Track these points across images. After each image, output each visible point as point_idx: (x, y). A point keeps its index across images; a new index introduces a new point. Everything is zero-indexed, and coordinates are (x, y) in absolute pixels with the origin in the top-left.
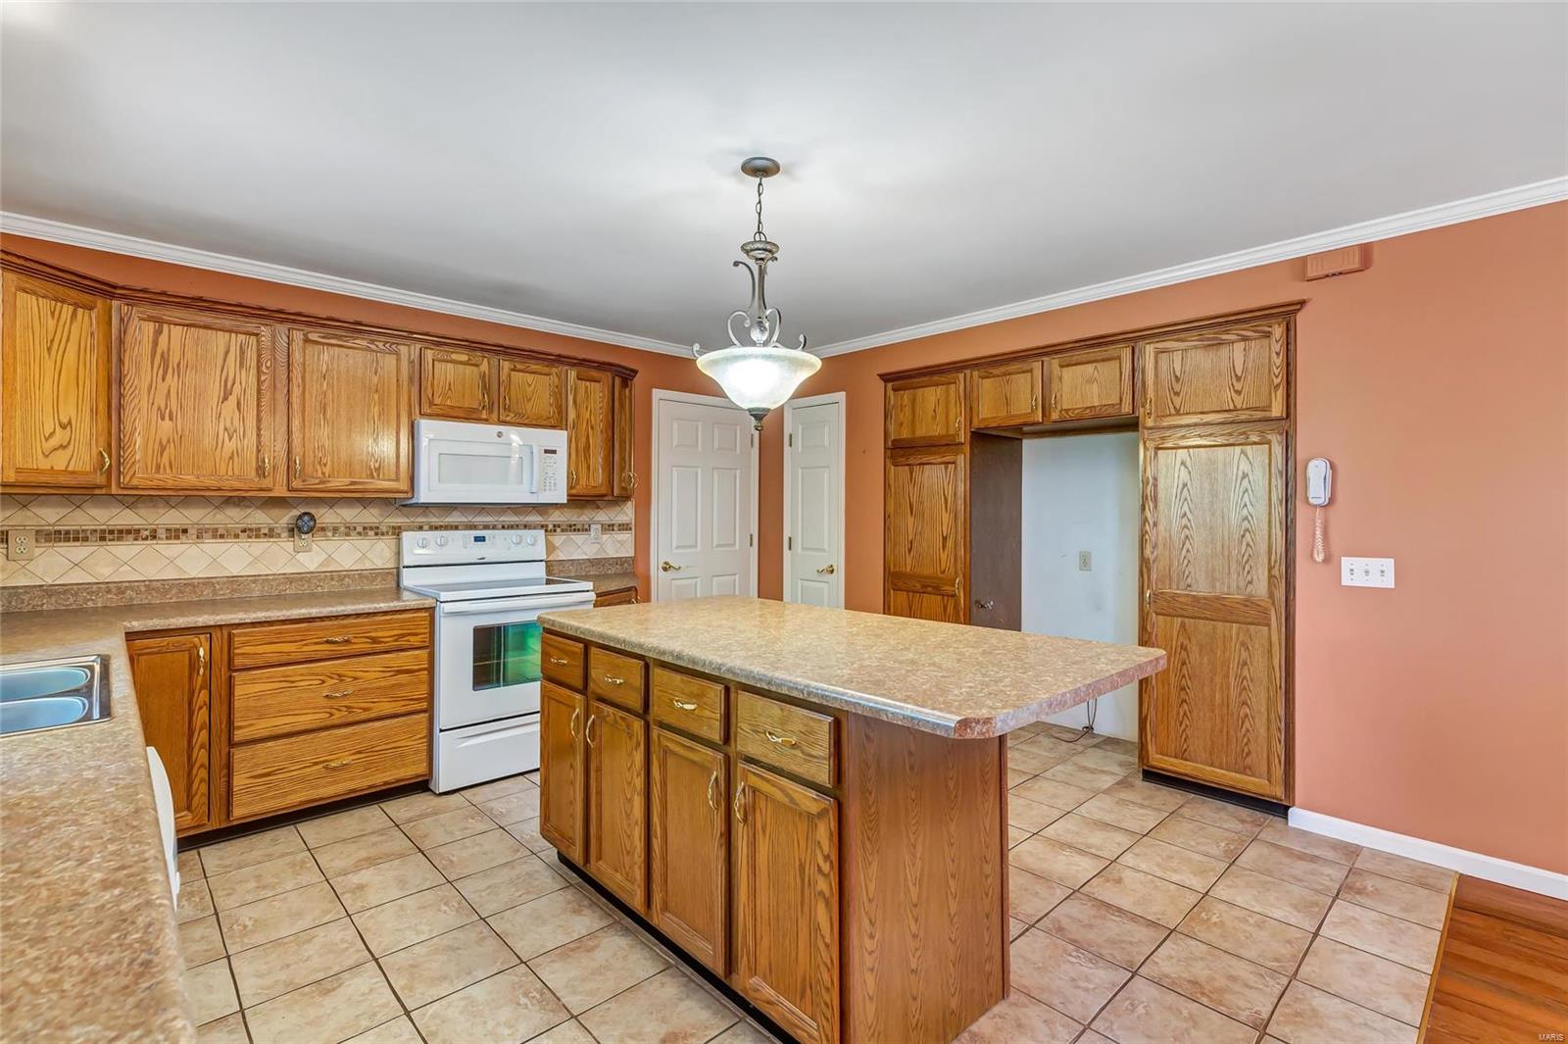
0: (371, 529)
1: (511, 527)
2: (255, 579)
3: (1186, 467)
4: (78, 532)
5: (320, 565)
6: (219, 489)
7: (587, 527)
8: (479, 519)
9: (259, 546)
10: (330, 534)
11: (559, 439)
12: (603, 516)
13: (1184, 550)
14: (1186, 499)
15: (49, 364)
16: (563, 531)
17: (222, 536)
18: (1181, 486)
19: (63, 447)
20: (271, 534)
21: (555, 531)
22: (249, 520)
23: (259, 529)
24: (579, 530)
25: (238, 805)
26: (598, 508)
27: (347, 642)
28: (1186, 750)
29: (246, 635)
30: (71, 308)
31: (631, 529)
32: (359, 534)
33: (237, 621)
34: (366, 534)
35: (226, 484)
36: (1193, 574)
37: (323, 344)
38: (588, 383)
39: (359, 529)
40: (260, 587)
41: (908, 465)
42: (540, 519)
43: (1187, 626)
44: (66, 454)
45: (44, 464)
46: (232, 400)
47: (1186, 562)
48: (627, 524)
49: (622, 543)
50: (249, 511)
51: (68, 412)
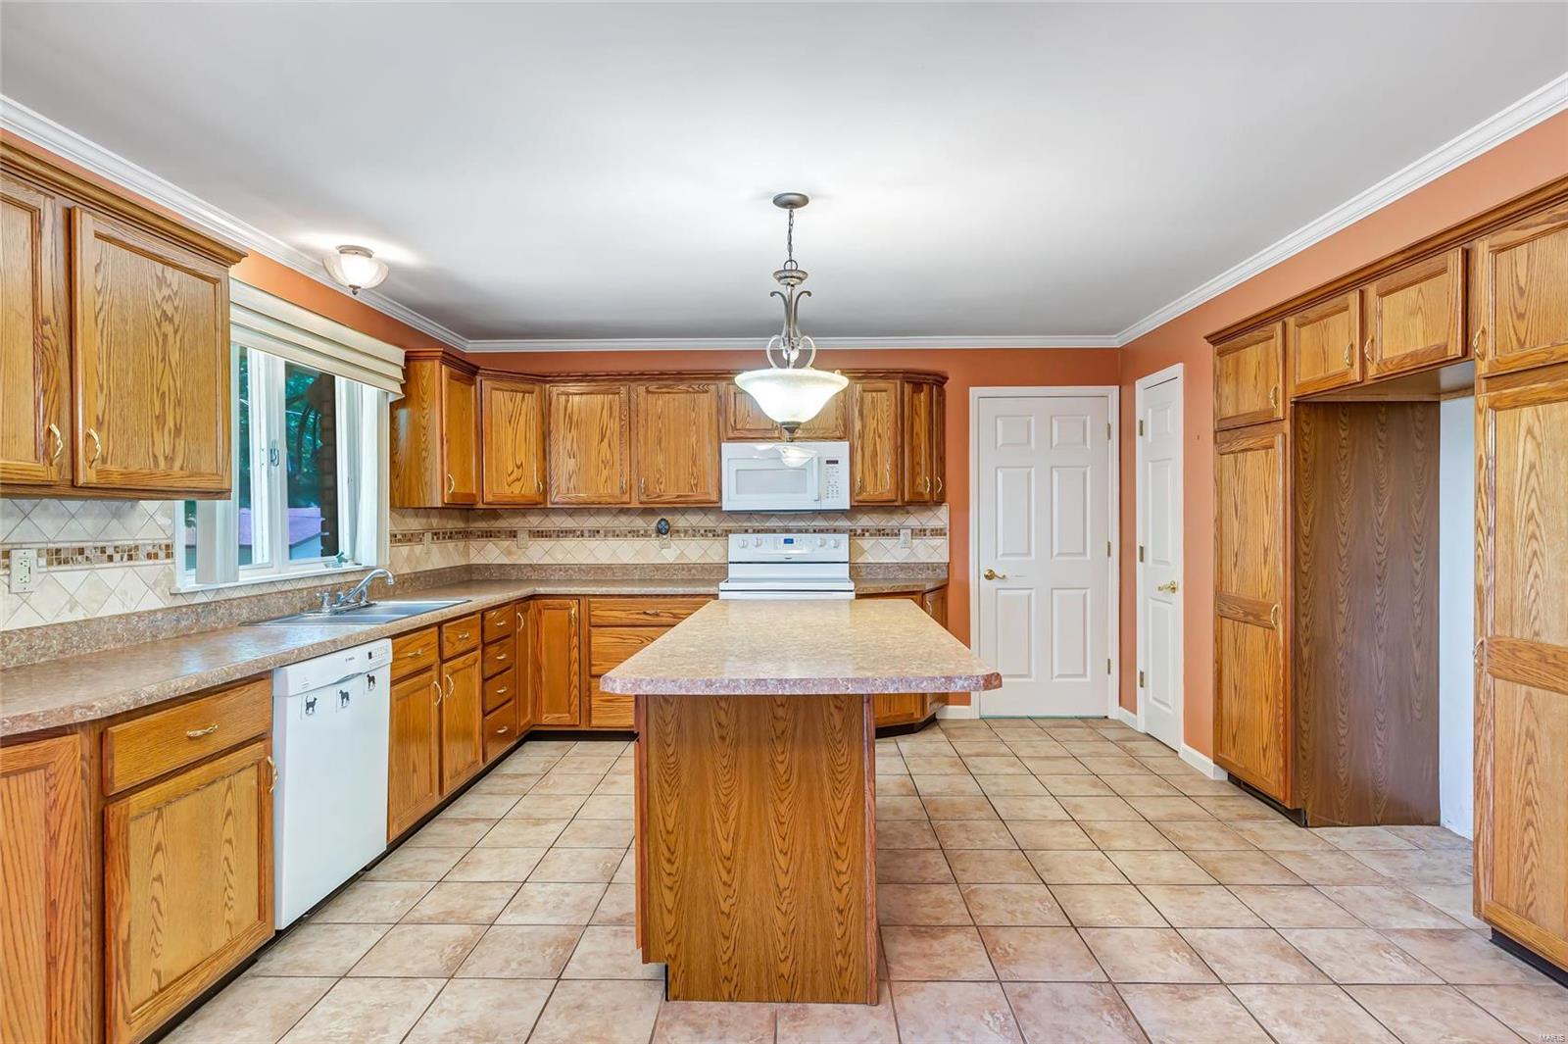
0: (710, 531)
1: (821, 531)
2: (636, 566)
3: (1534, 438)
4: (546, 532)
5: (677, 558)
6: (600, 503)
7: (896, 531)
8: (792, 524)
9: (639, 543)
10: (682, 535)
11: (841, 450)
12: (914, 520)
13: (1531, 576)
14: (1533, 490)
15: (510, 430)
16: (871, 535)
17: (618, 536)
18: (1527, 469)
19: (518, 480)
20: (646, 535)
21: (864, 535)
22: (633, 525)
23: (638, 531)
24: (888, 535)
25: (595, 718)
26: (908, 513)
27: (657, 615)
28: (1532, 904)
29: (600, 603)
30: (522, 394)
31: (945, 535)
32: (702, 535)
33: (591, 593)
34: (707, 536)
35: (603, 500)
36: (1541, 615)
37: (658, 393)
38: (874, 394)
39: (702, 532)
40: (638, 573)
41: (1232, 452)
42: (850, 524)
43: (1534, 699)
44: (520, 484)
45: (507, 490)
46: (606, 440)
47: (1533, 594)
48: (941, 530)
49: (935, 549)
50: (633, 517)
51: (521, 458)
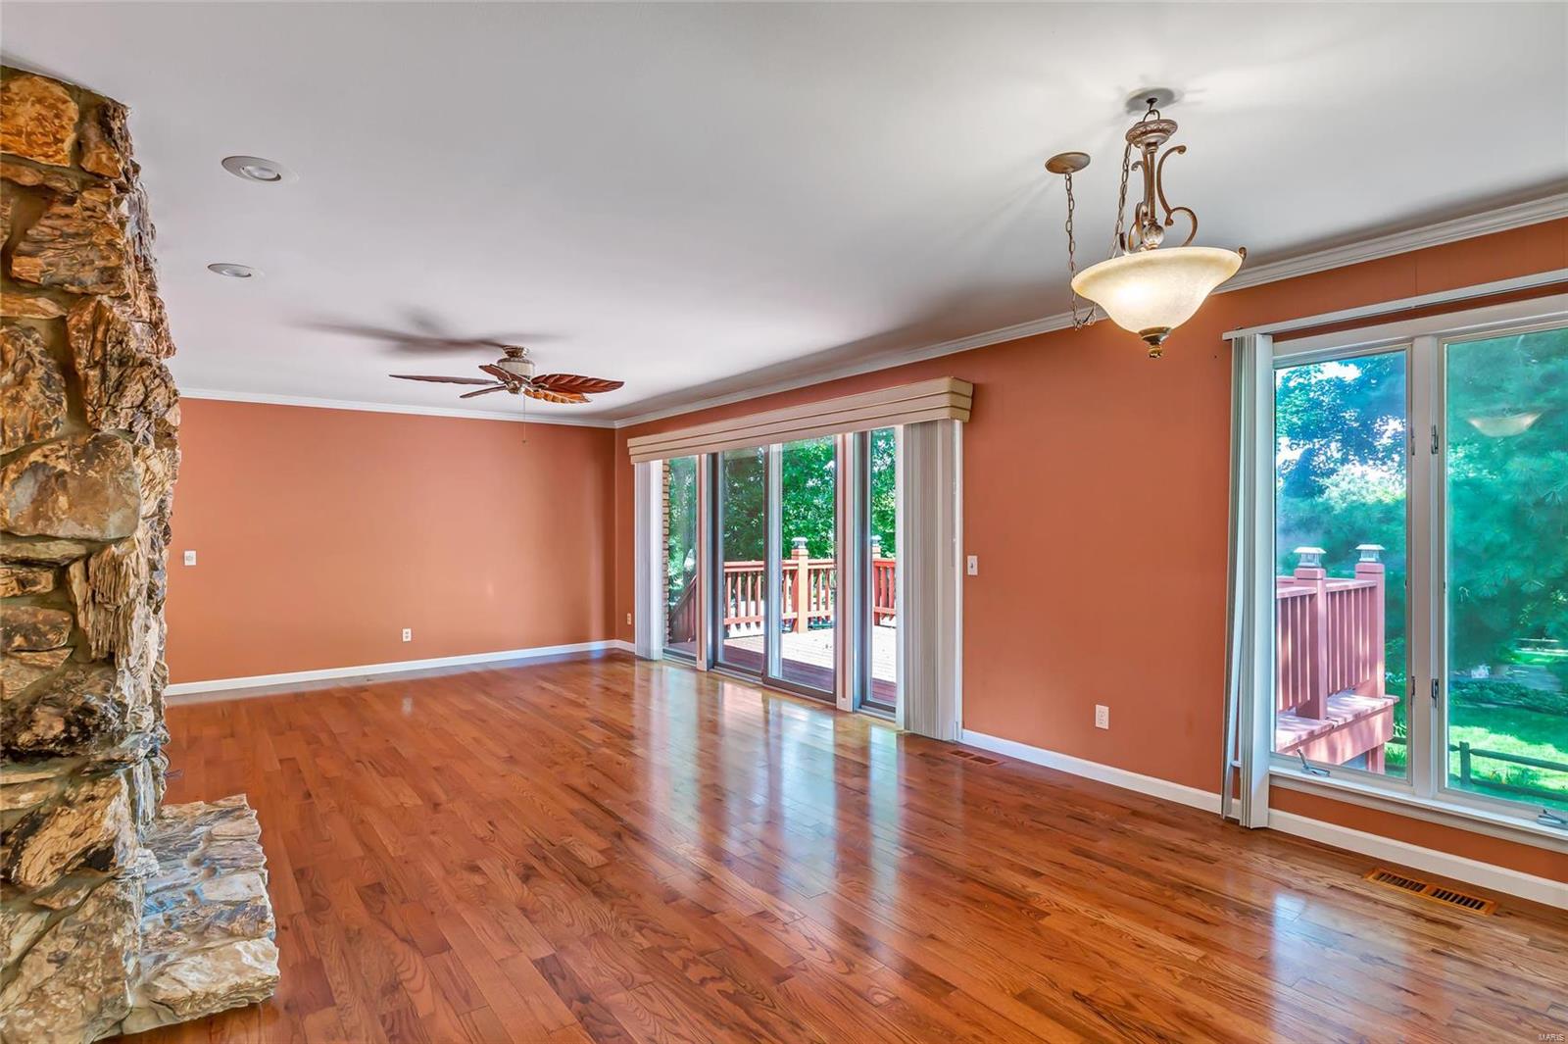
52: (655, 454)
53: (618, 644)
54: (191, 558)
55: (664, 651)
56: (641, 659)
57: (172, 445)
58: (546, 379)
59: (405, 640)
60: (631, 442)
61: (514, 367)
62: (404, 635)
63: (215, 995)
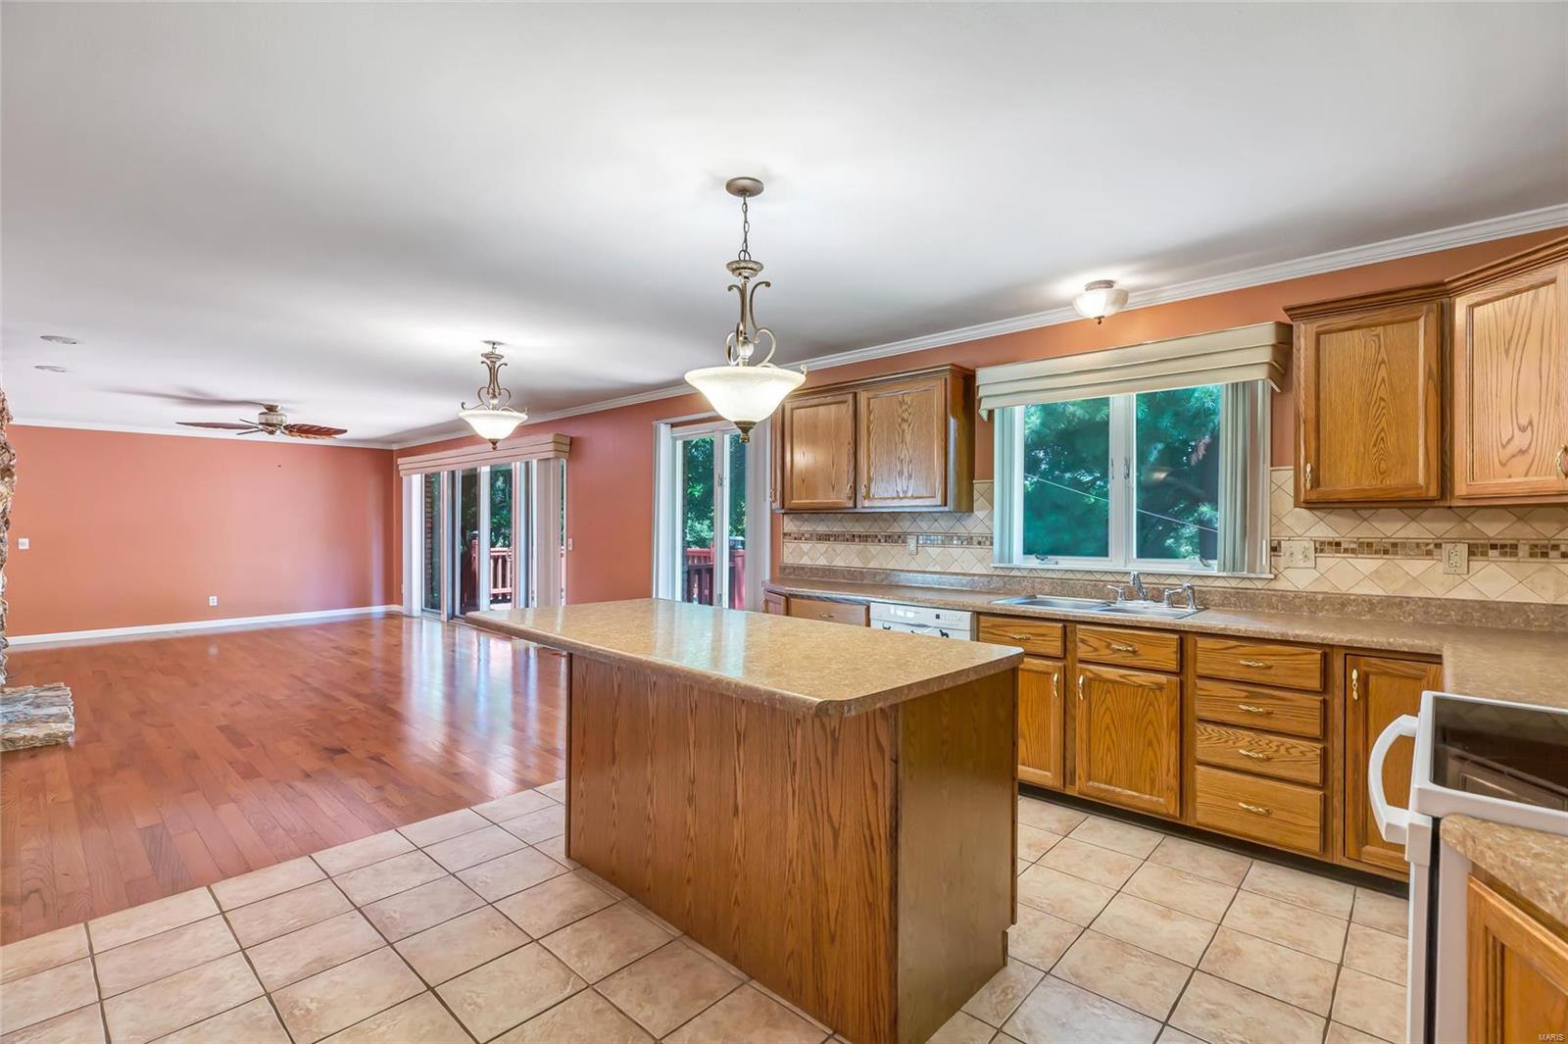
52: (415, 470)
53: (395, 608)
54: (24, 544)
55: (422, 610)
56: (406, 616)
57: (11, 475)
58: (293, 427)
59: (211, 604)
60: (400, 461)
61: (273, 419)
62: (211, 601)
63: (37, 737)
